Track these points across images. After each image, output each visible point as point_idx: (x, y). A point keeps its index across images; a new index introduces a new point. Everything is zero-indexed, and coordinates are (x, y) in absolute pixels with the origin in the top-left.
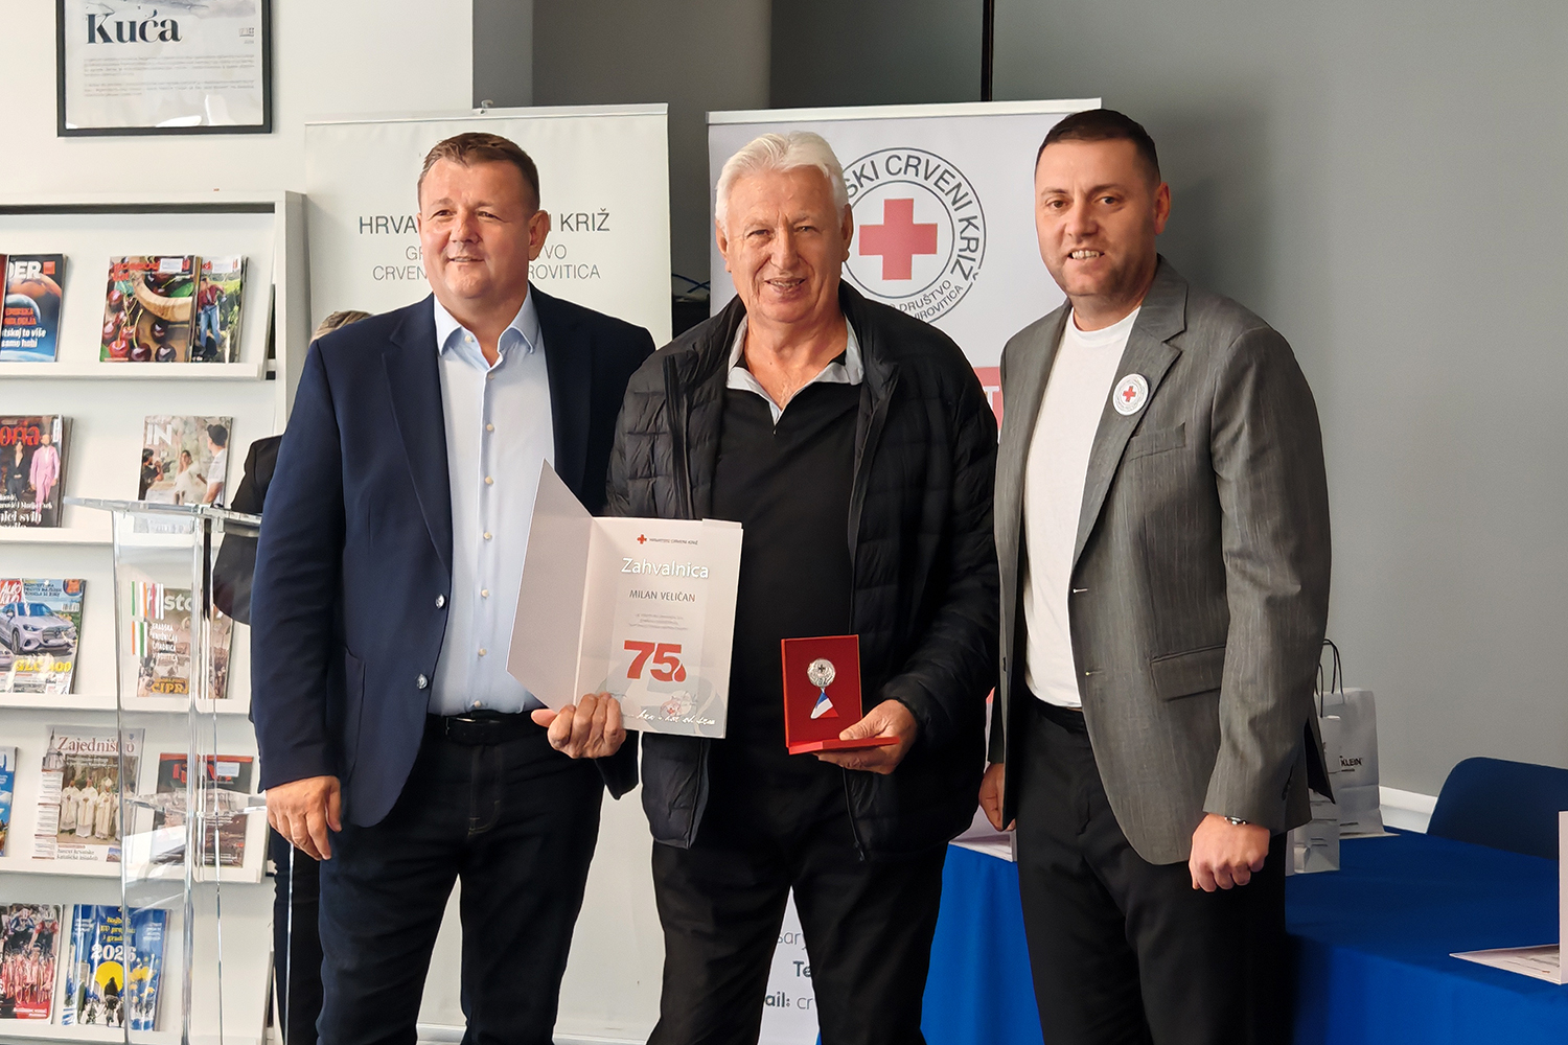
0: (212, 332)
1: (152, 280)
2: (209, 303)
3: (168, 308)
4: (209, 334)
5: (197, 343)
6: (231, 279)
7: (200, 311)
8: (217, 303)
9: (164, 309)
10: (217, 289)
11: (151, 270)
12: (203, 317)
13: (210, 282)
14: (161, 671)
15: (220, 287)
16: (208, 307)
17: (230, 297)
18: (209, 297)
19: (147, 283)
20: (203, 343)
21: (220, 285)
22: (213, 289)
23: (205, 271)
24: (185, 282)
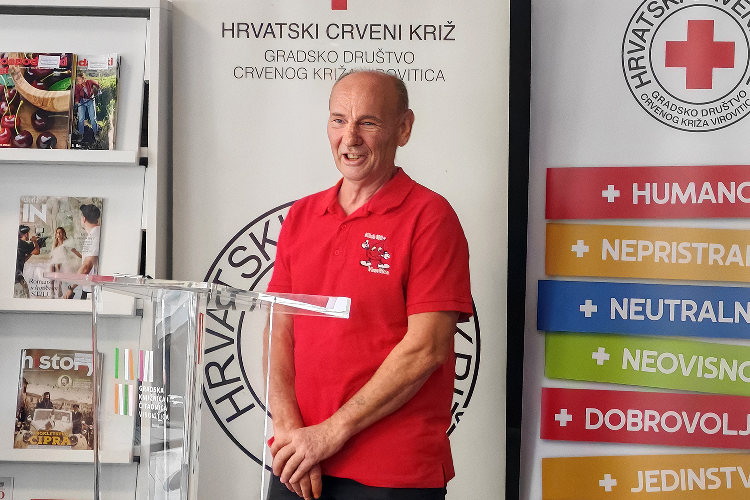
0: (89, 122)
1: (32, 74)
2: (85, 96)
3: (48, 100)
4: (87, 124)
5: (76, 132)
6: (107, 75)
7: (77, 103)
8: (93, 96)
9: (44, 101)
10: (94, 84)
11: (30, 66)
12: (80, 109)
13: (87, 78)
14: (38, 424)
15: (97, 82)
16: (85, 100)
17: (106, 92)
18: (86, 91)
19: (27, 77)
20: (81, 132)
21: (96, 80)
22: (90, 84)
23: (82, 68)
24: (63, 77)
